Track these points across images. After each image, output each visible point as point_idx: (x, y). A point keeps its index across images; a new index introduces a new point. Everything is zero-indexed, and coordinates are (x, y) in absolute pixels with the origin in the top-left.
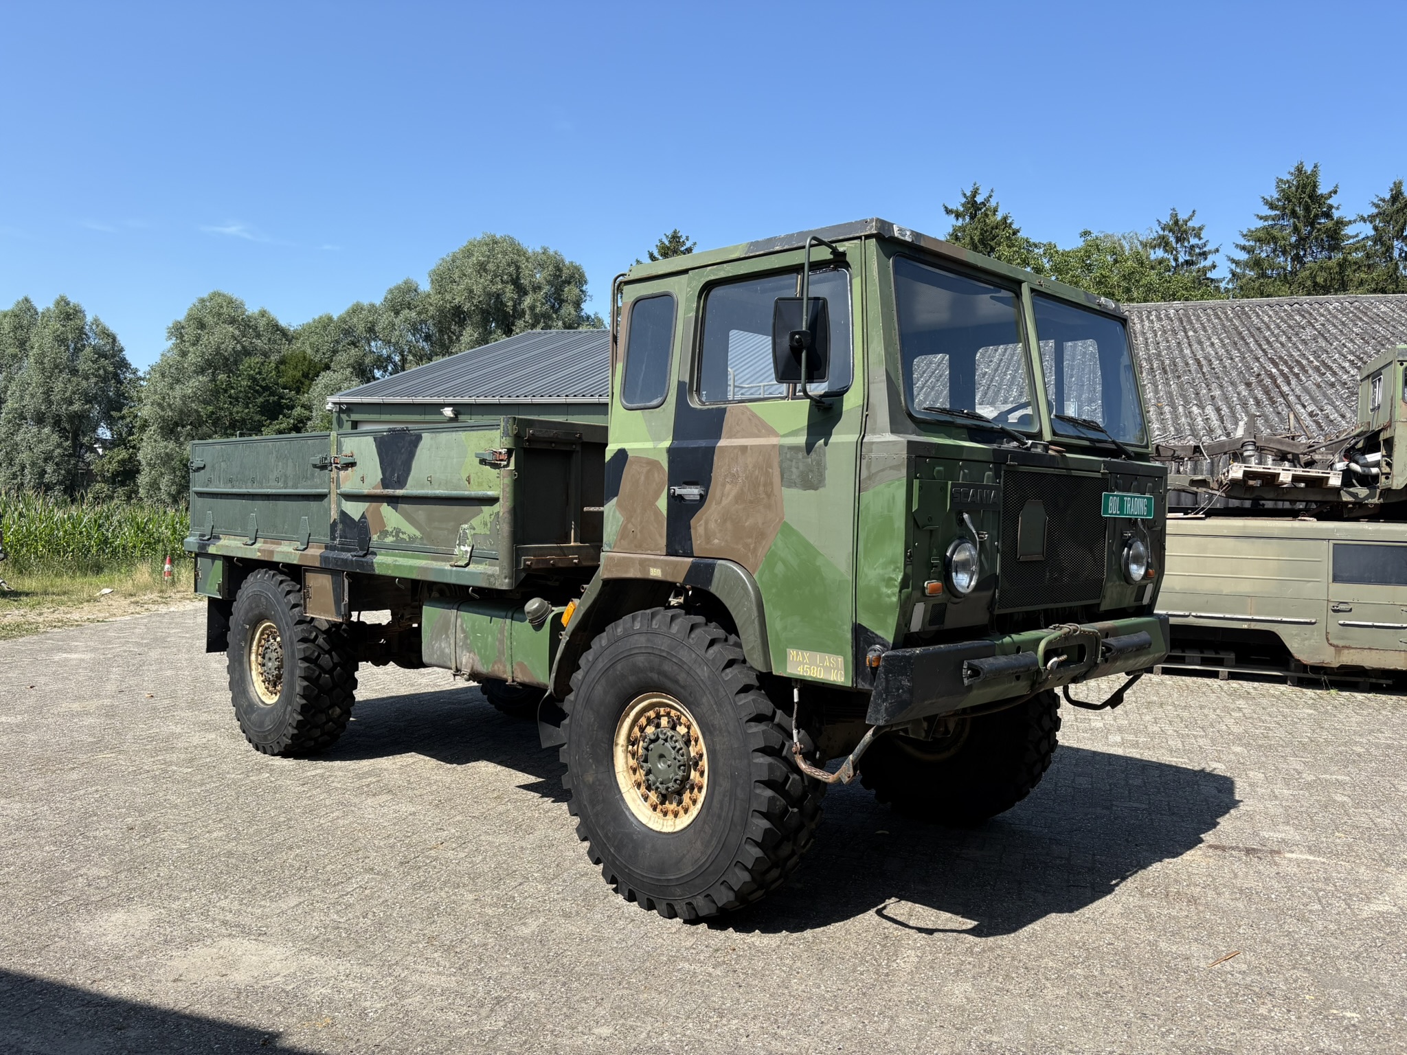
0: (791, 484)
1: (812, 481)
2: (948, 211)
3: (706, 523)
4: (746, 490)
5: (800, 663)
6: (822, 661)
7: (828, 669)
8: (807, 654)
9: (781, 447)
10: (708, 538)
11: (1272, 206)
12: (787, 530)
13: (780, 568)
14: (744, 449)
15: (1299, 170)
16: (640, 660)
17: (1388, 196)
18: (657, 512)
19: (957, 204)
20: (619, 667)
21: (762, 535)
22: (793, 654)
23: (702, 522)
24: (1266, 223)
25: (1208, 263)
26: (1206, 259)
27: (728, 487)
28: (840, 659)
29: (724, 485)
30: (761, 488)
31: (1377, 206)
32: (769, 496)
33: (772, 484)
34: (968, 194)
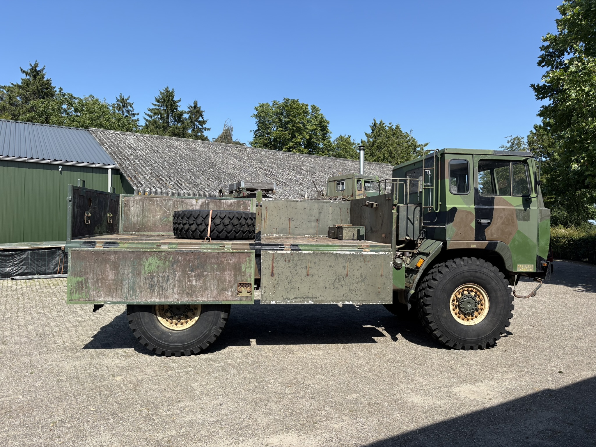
0: (520, 220)
1: (526, 219)
2: (23, 71)
3: (491, 231)
4: (505, 221)
5: (520, 268)
6: (527, 266)
7: (529, 269)
8: (522, 265)
9: (516, 209)
10: (492, 235)
11: (158, 101)
12: (519, 232)
13: (516, 243)
14: (504, 209)
16: (467, 274)
18: (471, 227)
20: (457, 277)
21: (511, 234)
22: (519, 266)
23: (490, 230)
24: (155, 107)
25: (136, 118)
26: (134, 116)
27: (499, 220)
28: (533, 266)
29: (497, 219)
30: (510, 221)
32: (513, 223)
33: (514, 219)
34: (33, 65)
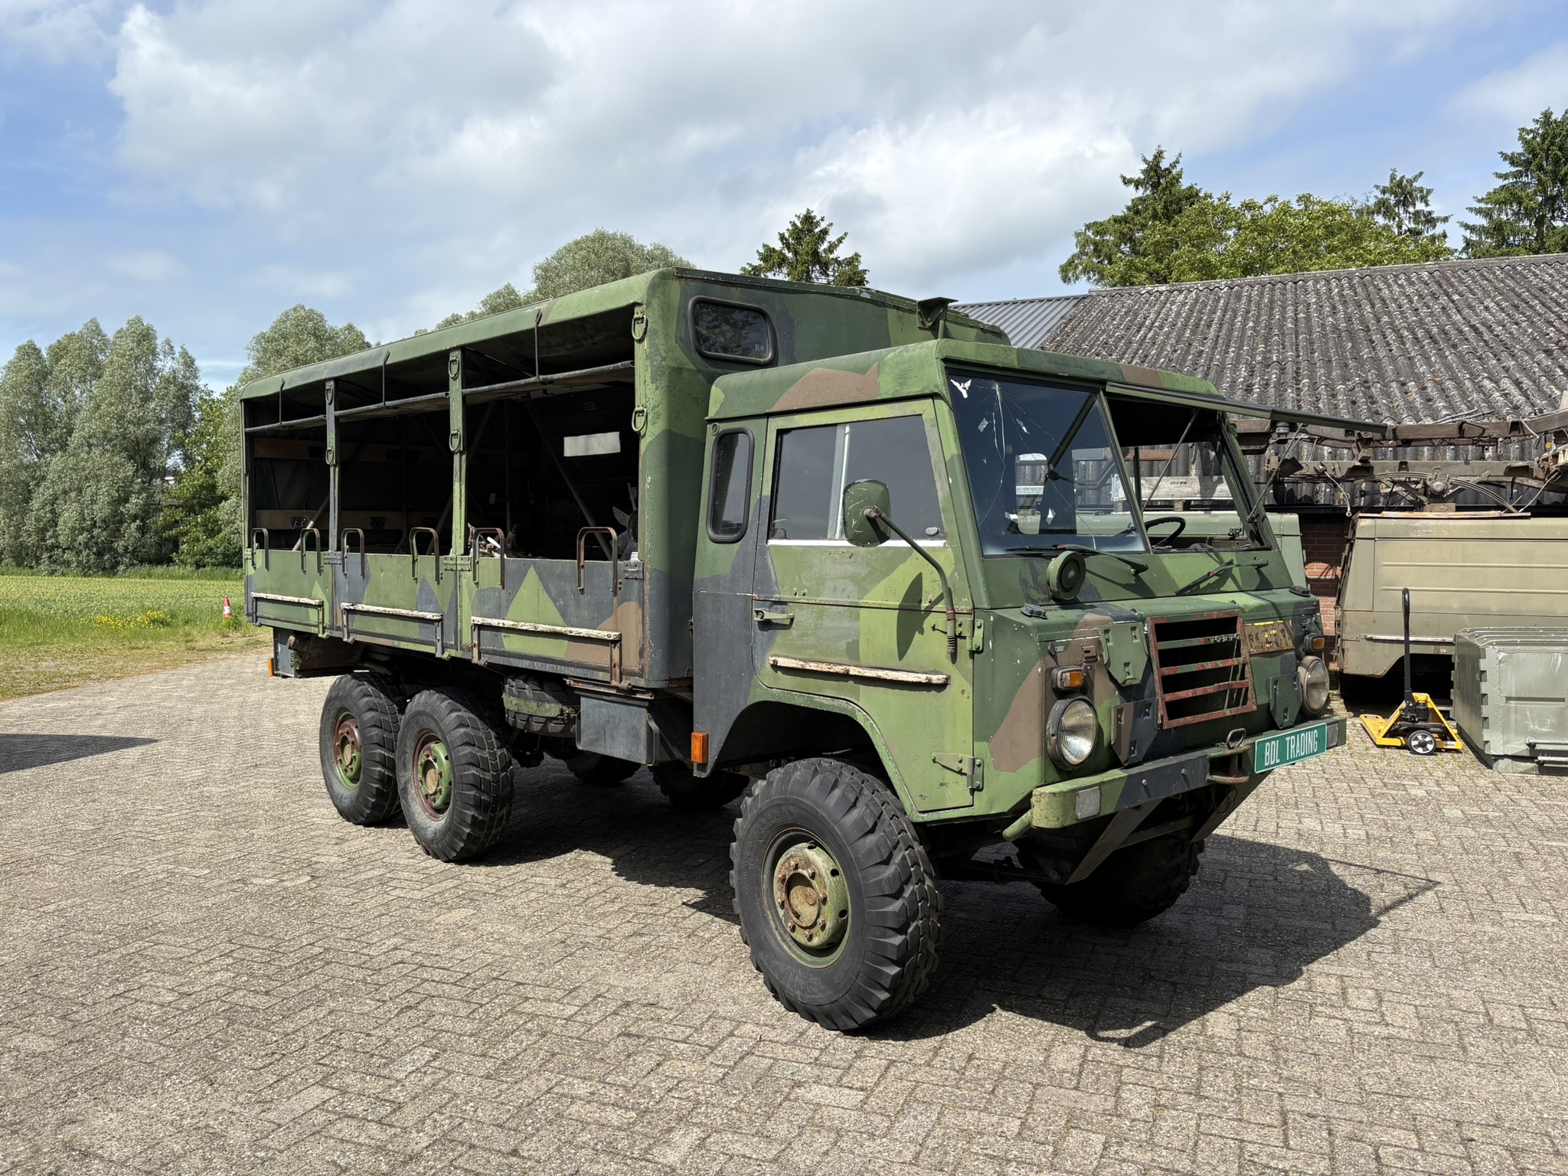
2: (1127, 182)
11: (1513, 161)
24: (1506, 182)
25: (1437, 231)
26: (1434, 227)
34: (1150, 158)
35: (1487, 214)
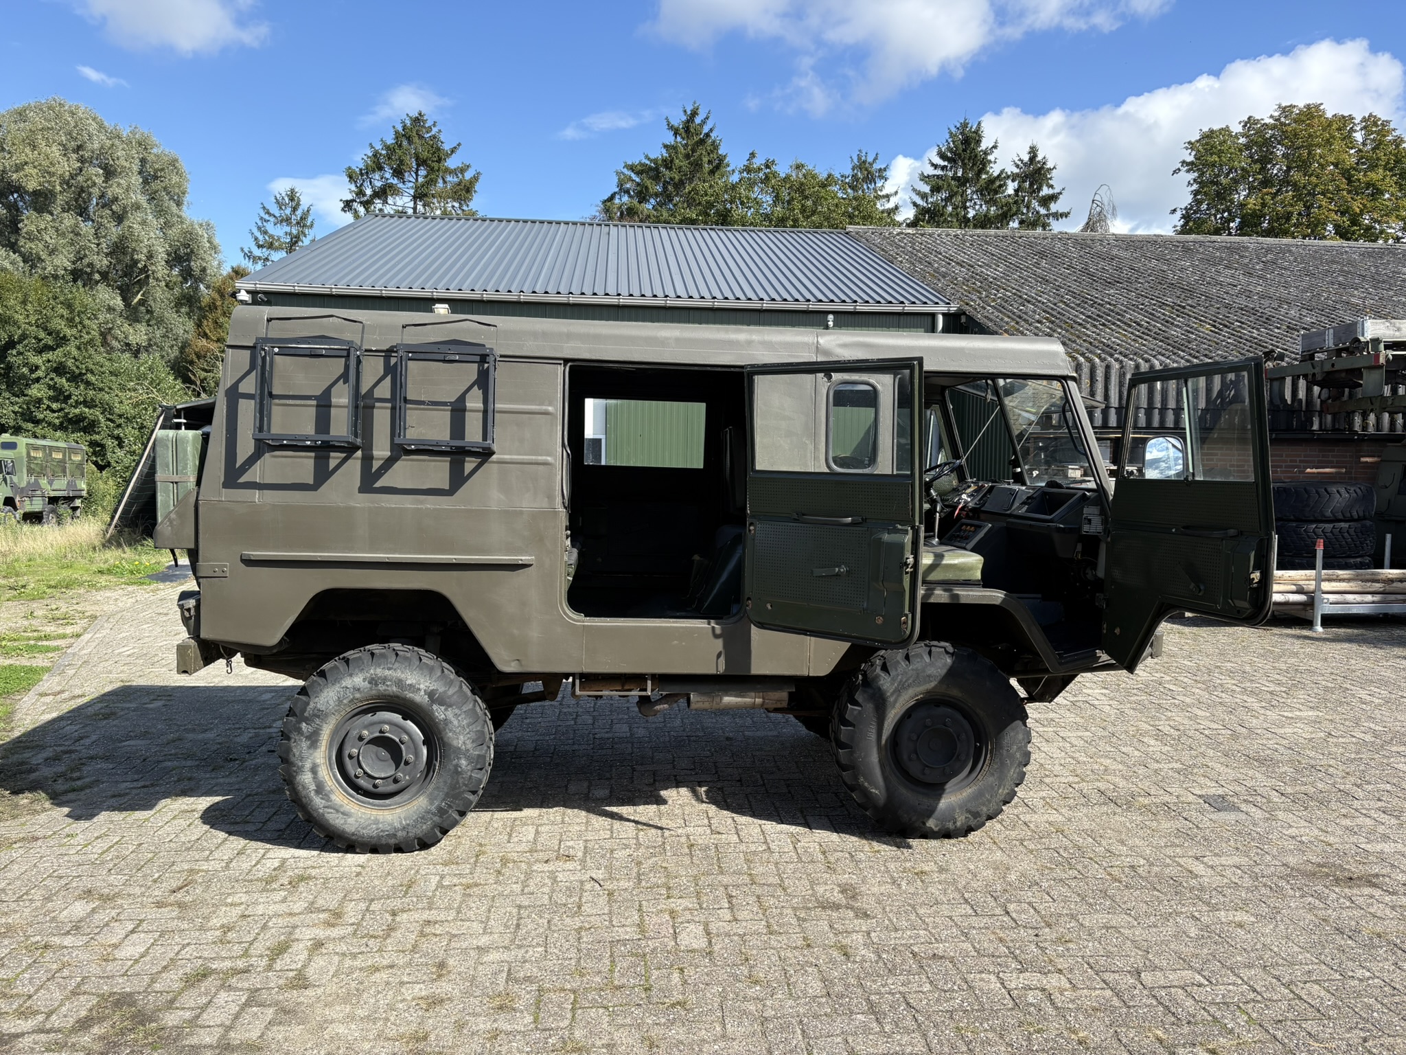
2: (671, 127)
11: (944, 157)
15: (965, 125)
17: (1026, 158)
19: (678, 119)
24: (937, 172)
25: (891, 205)
26: (889, 201)
31: (1017, 166)
34: (689, 113)
35: (924, 196)
